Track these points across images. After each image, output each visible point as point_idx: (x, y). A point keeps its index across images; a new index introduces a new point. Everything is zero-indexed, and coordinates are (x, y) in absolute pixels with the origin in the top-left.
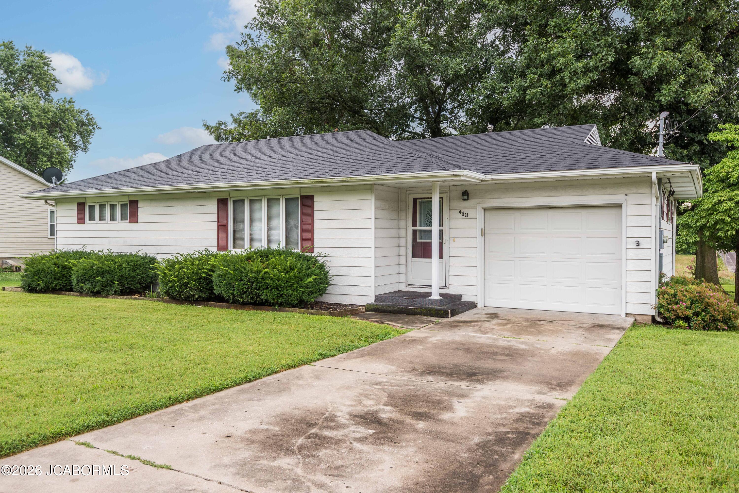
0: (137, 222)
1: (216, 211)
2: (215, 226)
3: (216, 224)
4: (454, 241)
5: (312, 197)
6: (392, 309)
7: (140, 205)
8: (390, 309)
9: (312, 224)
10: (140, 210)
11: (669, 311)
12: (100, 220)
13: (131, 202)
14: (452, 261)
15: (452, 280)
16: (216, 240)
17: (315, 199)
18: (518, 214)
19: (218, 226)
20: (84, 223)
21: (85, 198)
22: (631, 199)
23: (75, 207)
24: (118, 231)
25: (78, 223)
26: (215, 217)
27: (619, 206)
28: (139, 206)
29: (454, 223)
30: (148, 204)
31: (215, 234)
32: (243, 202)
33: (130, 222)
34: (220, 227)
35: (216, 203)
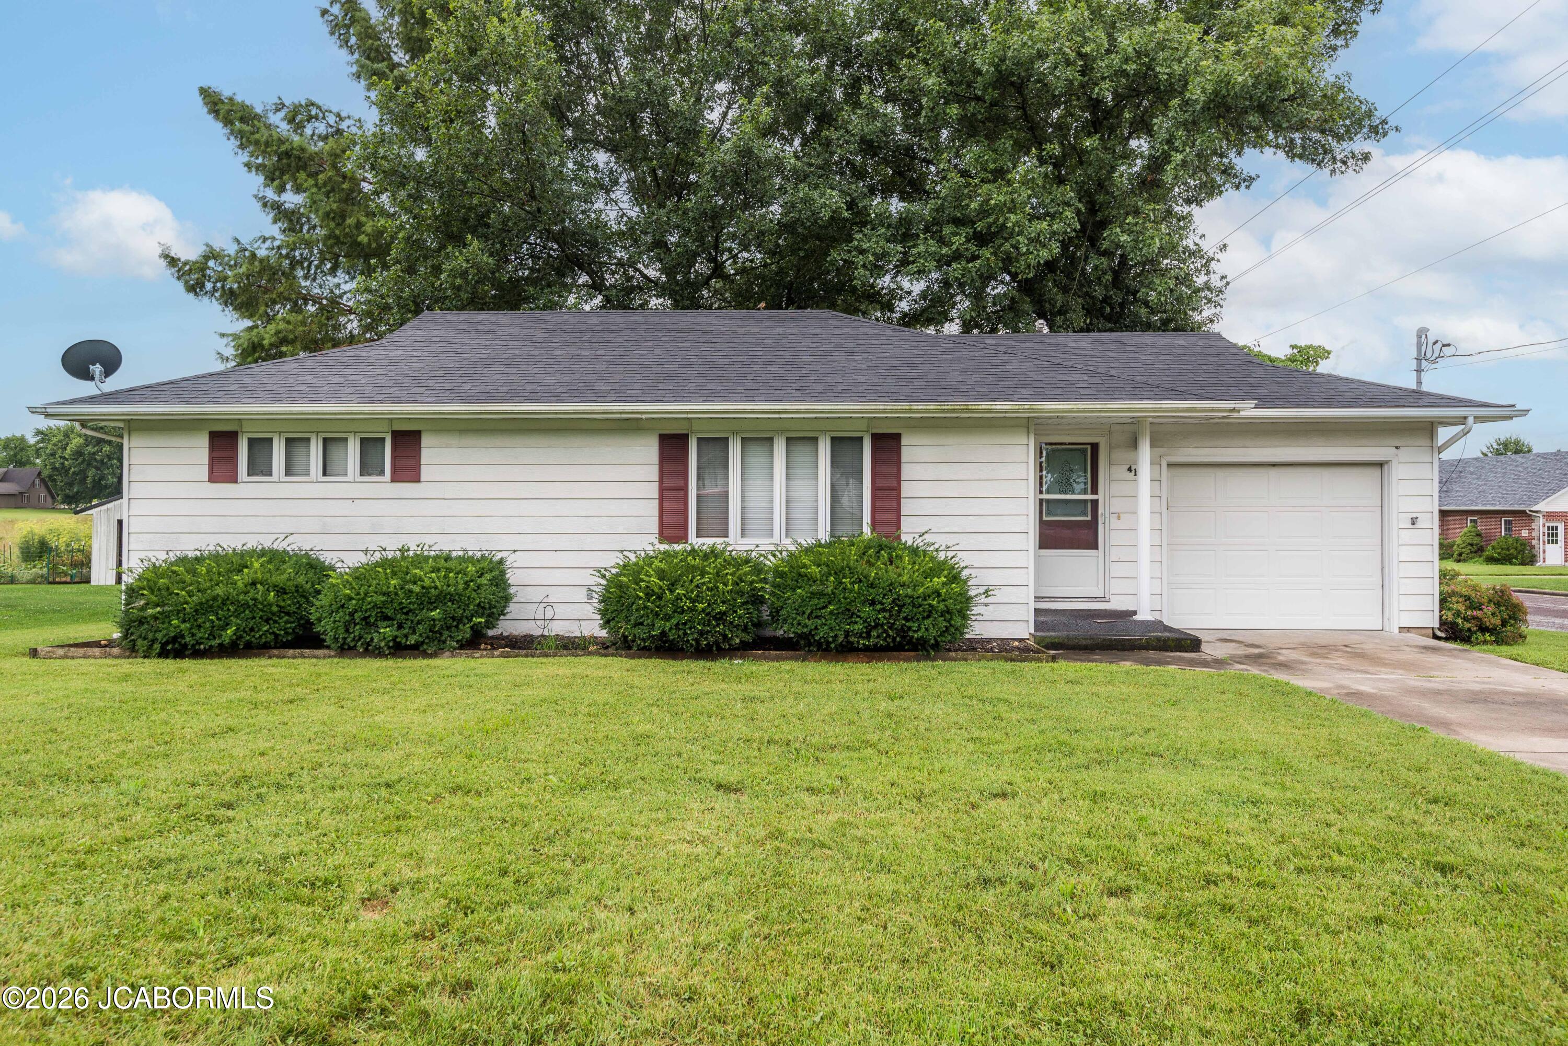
0: (419, 481)
1: (656, 460)
2: (652, 489)
3: (655, 485)
4: (1119, 518)
5: (897, 437)
6: (1088, 642)
7: (426, 441)
8: (1084, 643)
9: (897, 490)
10: (424, 452)
11: (1466, 619)
12: (288, 473)
13: (398, 436)
14: (1115, 553)
15: (1116, 587)
16: (655, 518)
17: (904, 441)
18: (1220, 473)
19: (662, 490)
20: (233, 479)
21: (240, 420)
22: (1405, 454)
23: (203, 442)
24: (353, 500)
25: (212, 480)
26: (653, 472)
28: (423, 444)
29: (1116, 488)
30: (453, 440)
31: (653, 508)
32: (724, 442)
33: (393, 480)
34: (666, 493)
35: (654, 442)
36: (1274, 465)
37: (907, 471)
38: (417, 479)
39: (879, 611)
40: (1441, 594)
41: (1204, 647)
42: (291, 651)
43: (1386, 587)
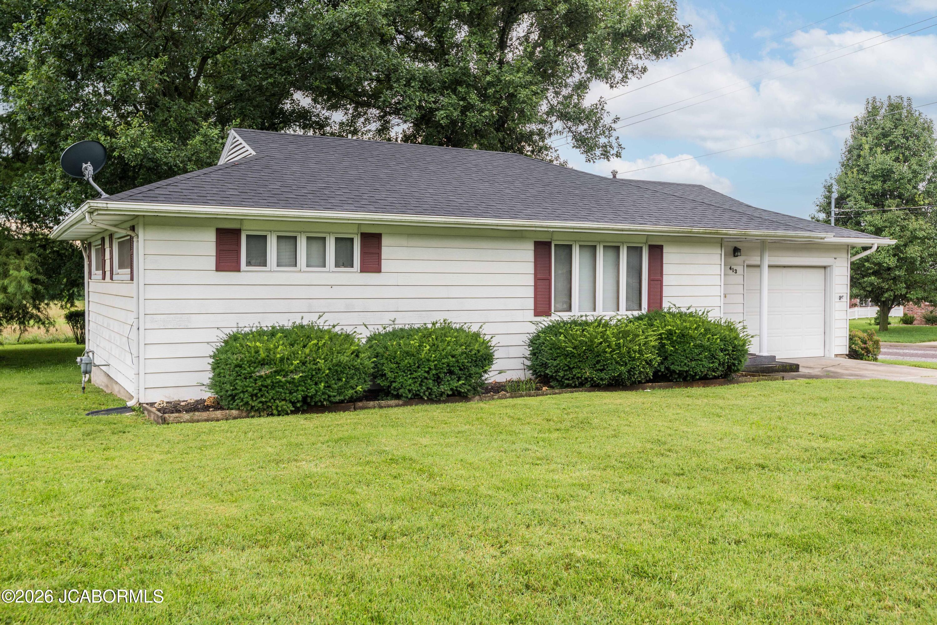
0: (380, 272)
1: (532, 259)
2: (531, 280)
3: (532, 277)
4: (726, 297)
5: (661, 248)
7: (385, 241)
9: (661, 280)
10: (384, 250)
12: (279, 264)
13: (364, 237)
16: (532, 300)
17: (665, 250)
19: (536, 280)
20: (237, 269)
23: (211, 237)
24: (332, 286)
26: (530, 268)
27: (825, 267)
28: (383, 243)
30: (403, 241)
31: (531, 292)
32: (570, 247)
33: (362, 271)
34: (539, 282)
35: (531, 247)
36: (784, 267)
37: (666, 269)
38: (378, 270)
39: (725, 355)
40: (850, 335)
41: (800, 369)
42: (372, 403)
43: (827, 332)
